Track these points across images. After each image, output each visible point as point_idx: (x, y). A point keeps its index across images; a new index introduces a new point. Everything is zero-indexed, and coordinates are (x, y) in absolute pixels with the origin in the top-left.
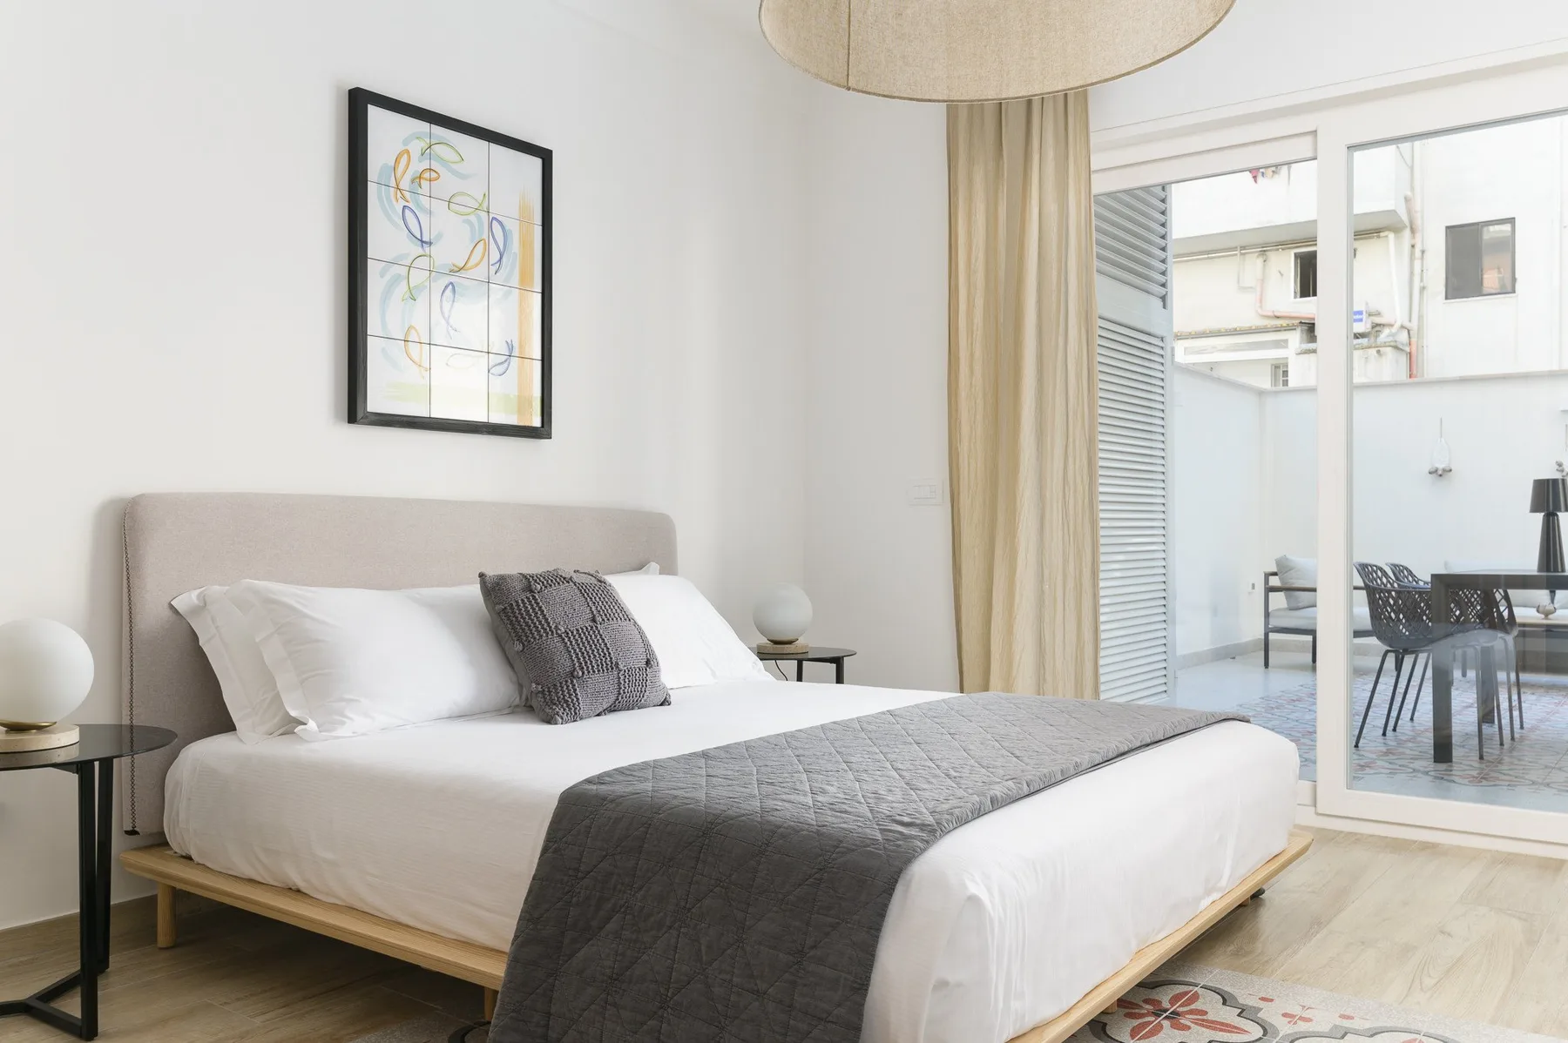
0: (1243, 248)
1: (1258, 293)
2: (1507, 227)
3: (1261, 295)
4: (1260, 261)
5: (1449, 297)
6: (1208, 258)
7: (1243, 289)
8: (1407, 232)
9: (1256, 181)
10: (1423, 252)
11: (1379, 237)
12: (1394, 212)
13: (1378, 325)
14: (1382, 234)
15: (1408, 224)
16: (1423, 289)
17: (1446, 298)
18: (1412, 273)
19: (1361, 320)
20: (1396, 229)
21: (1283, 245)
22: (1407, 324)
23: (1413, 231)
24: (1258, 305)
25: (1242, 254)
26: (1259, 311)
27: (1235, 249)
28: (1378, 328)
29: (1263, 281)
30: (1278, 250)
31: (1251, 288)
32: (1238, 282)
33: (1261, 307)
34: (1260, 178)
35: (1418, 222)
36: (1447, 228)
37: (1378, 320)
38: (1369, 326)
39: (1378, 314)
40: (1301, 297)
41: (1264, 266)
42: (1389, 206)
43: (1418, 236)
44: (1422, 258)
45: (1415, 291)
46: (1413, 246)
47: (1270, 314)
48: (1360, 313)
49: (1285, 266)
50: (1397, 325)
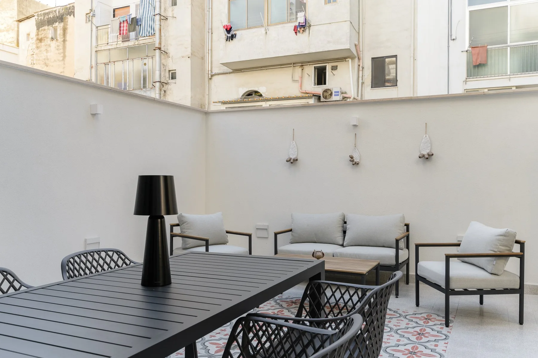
0: (294, 64)
1: (300, 83)
2: (394, 59)
3: (301, 84)
4: (300, 69)
5: (373, 87)
6: (281, 68)
7: (294, 81)
8: (356, 60)
9: (296, 35)
10: (363, 68)
11: (346, 61)
12: (349, 50)
13: (345, 97)
14: (347, 60)
15: (357, 56)
16: (363, 83)
17: (372, 88)
18: (359, 77)
19: (338, 95)
20: (353, 58)
21: (309, 62)
22: (356, 97)
23: (359, 59)
24: (300, 88)
25: (294, 66)
26: (300, 90)
27: (291, 64)
28: (345, 99)
29: (302, 77)
30: (307, 65)
31: (297, 81)
32: (292, 78)
33: (301, 89)
34: (298, 33)
35: (361, 56)
36: (372, 58)
37: (345, 95)
38: (341, 98)
39: (346, 93)
40: (317, 85)
41: (302, 72)
42: (347, 47)
43: (361, 61)
44: (362, 71)
45: (360, 84)
46: (359, 65)
47: (305, 92)
48: (338, 92)
49: (310, 71)
50: (352, 98)
